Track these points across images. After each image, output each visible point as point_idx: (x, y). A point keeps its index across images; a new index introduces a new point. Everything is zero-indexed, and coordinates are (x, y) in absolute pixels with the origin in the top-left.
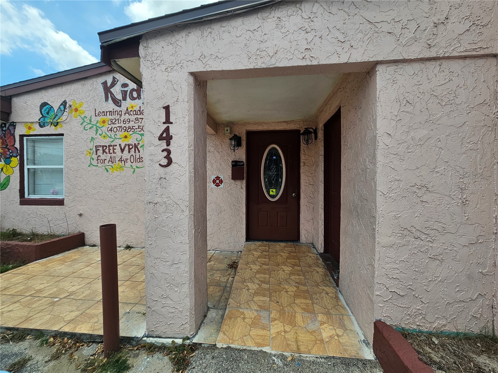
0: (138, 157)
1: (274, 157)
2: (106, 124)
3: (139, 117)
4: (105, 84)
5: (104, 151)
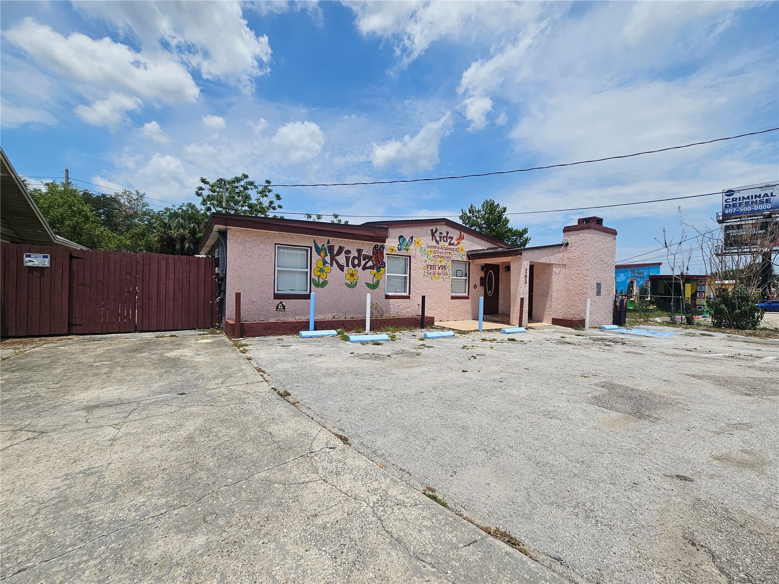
0: (446, 272)
1: (490, 276)
2: (432, 253)
3: (447, 251)
5: (430, 268)
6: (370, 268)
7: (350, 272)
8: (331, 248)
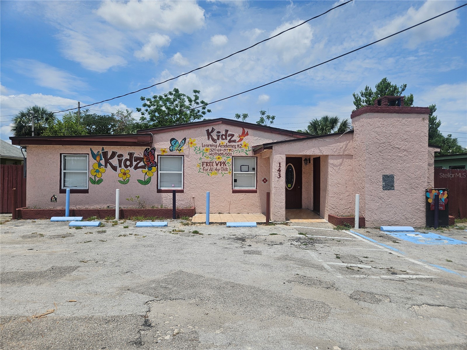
0: (225, 168)
1: (290, 169)
2: (208, 151)
3: (226, 148)
4: (208, 131)
5: (207, 165)
6: (141, 167)
7: (123, 171)
8: (105, 154)
